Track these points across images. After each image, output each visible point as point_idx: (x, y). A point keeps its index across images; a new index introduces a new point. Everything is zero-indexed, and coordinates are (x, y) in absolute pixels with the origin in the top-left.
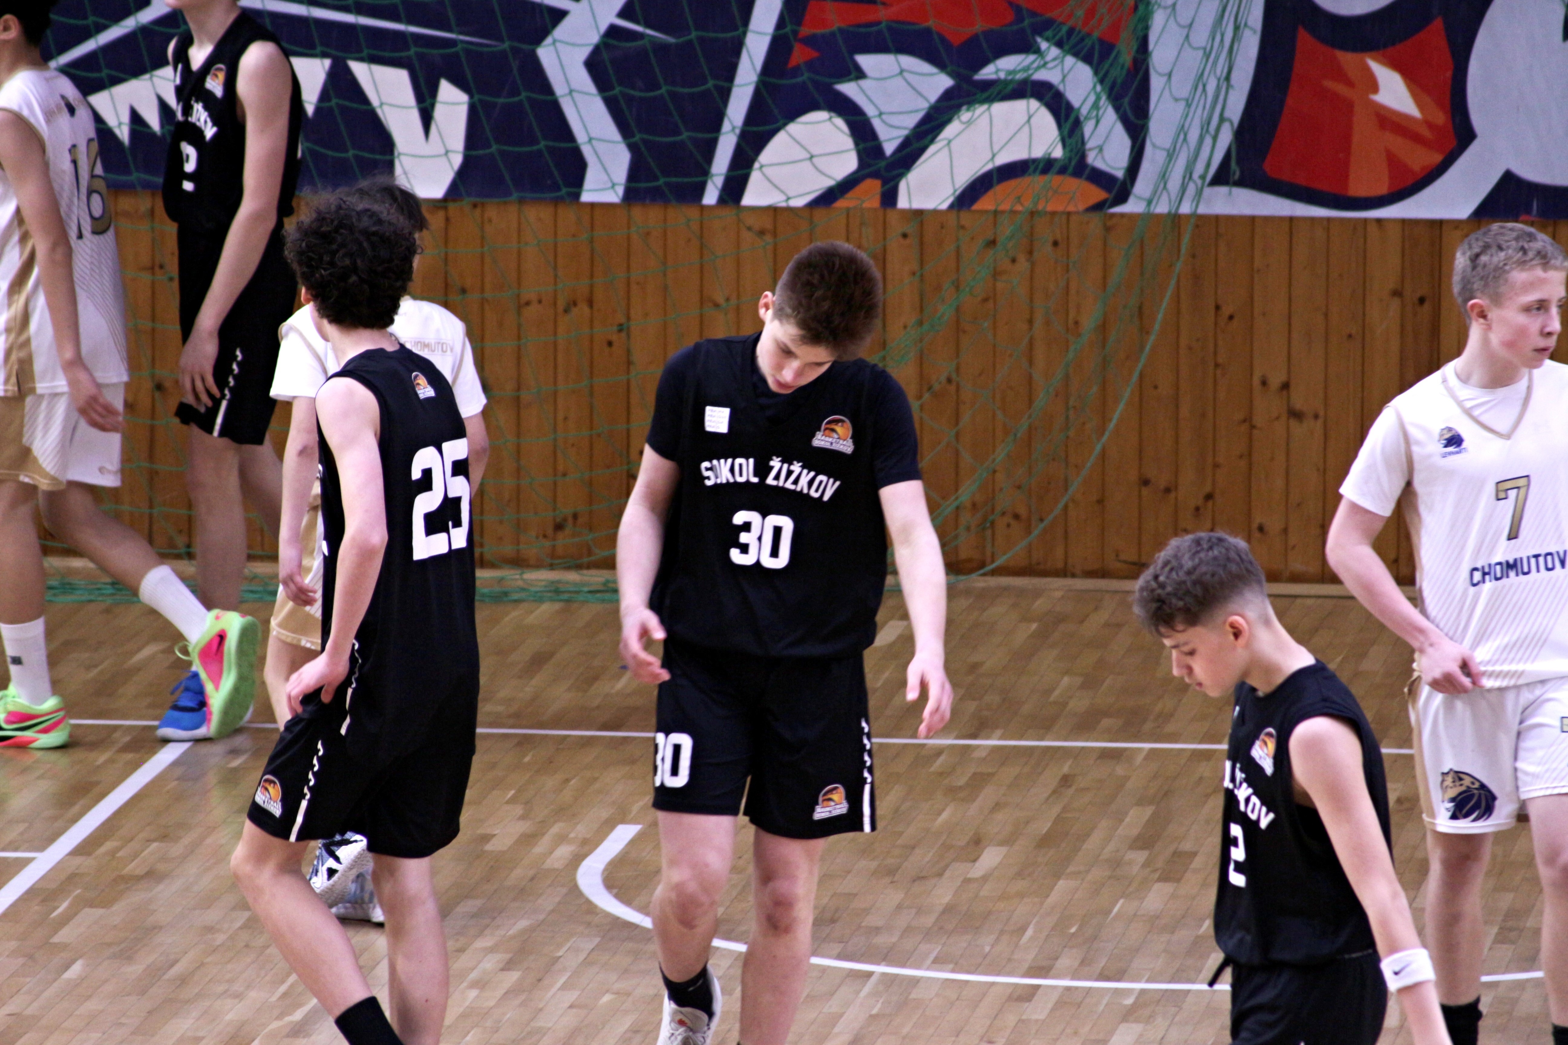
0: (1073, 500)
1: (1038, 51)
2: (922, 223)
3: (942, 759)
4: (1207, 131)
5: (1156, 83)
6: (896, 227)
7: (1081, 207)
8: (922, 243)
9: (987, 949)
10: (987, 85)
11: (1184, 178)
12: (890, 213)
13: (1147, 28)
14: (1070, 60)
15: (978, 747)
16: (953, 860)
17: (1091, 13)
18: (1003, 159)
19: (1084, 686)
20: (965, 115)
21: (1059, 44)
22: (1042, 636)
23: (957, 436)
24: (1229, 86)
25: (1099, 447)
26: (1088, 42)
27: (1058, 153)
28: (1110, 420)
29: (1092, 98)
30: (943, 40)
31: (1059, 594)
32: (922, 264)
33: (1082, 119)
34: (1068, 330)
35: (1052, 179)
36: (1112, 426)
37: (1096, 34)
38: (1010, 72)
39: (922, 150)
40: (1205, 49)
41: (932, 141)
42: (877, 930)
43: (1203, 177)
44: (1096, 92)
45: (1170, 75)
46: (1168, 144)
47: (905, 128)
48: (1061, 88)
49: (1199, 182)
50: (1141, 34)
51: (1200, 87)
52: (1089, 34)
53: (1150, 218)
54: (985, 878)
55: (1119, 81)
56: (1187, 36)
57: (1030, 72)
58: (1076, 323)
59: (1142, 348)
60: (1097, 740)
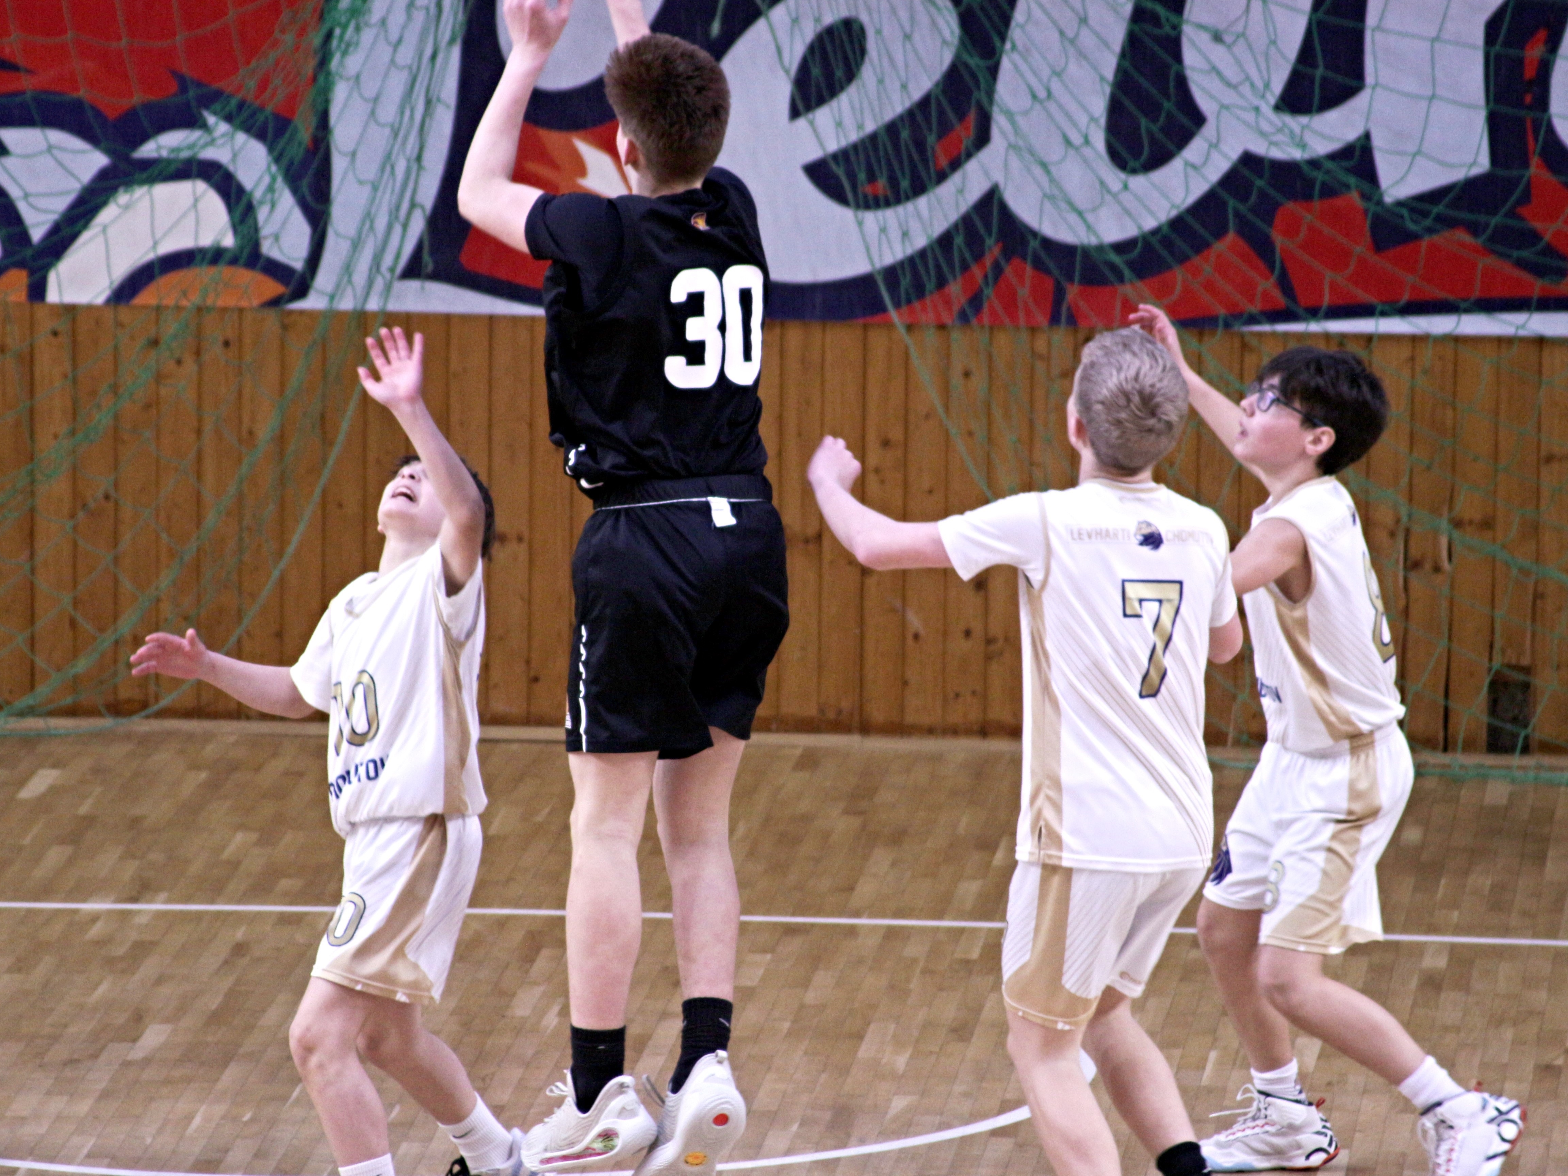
0: (248, 633)
1: (204, 126)
2: (74, 320)
3: (99, 925)
4: (397, 218)
5: (339, 165)
6: (46, 324)
7: (255, 303)
8: (75, 343)
9: (149, 1140)
10: (147, 164)
11: (371, 270)
12: (38, 307)
13: (327, 102)
14: (241, 137)
15: (139, 912)
16: (112, 1041)
17: (264, 84)
18: (168, 247)
19: (259, 843)
20: (123, 197)
21: (229, 119)
22: (213, 787)
23: (116, 560)
24: (420, 167)
25: (276, 574)
26: (261, 118)
27: (229, 241)
28: (289, 543)
29: (267, 180)
30: (98, 114)
31: (232, 739)
32: (75, 365)
33: (255, 203)
34: (240, 441)
35: (222, 271)
36: (290, 549)
37: (269, 109)
38: (173, 150)
39: (74, 237)
40: (392, 126)
41: (86, 226)
42: (23, 1120)
43: (392, 270)
44: (270, 173)
45: (354, 154)
46: (352, 231)
47: (53, 212)
48: (231, 168)
49: (388, 276)
50: (320, 108)
51: (388, 168)
52: (262, 108)
53: (333, 316)
54: (147, 1062)
55: (297, 161)
56: (373, 113)
57: (196, 150)
58: (251, 433)
59: (324, 461)
60: (275, 903)
